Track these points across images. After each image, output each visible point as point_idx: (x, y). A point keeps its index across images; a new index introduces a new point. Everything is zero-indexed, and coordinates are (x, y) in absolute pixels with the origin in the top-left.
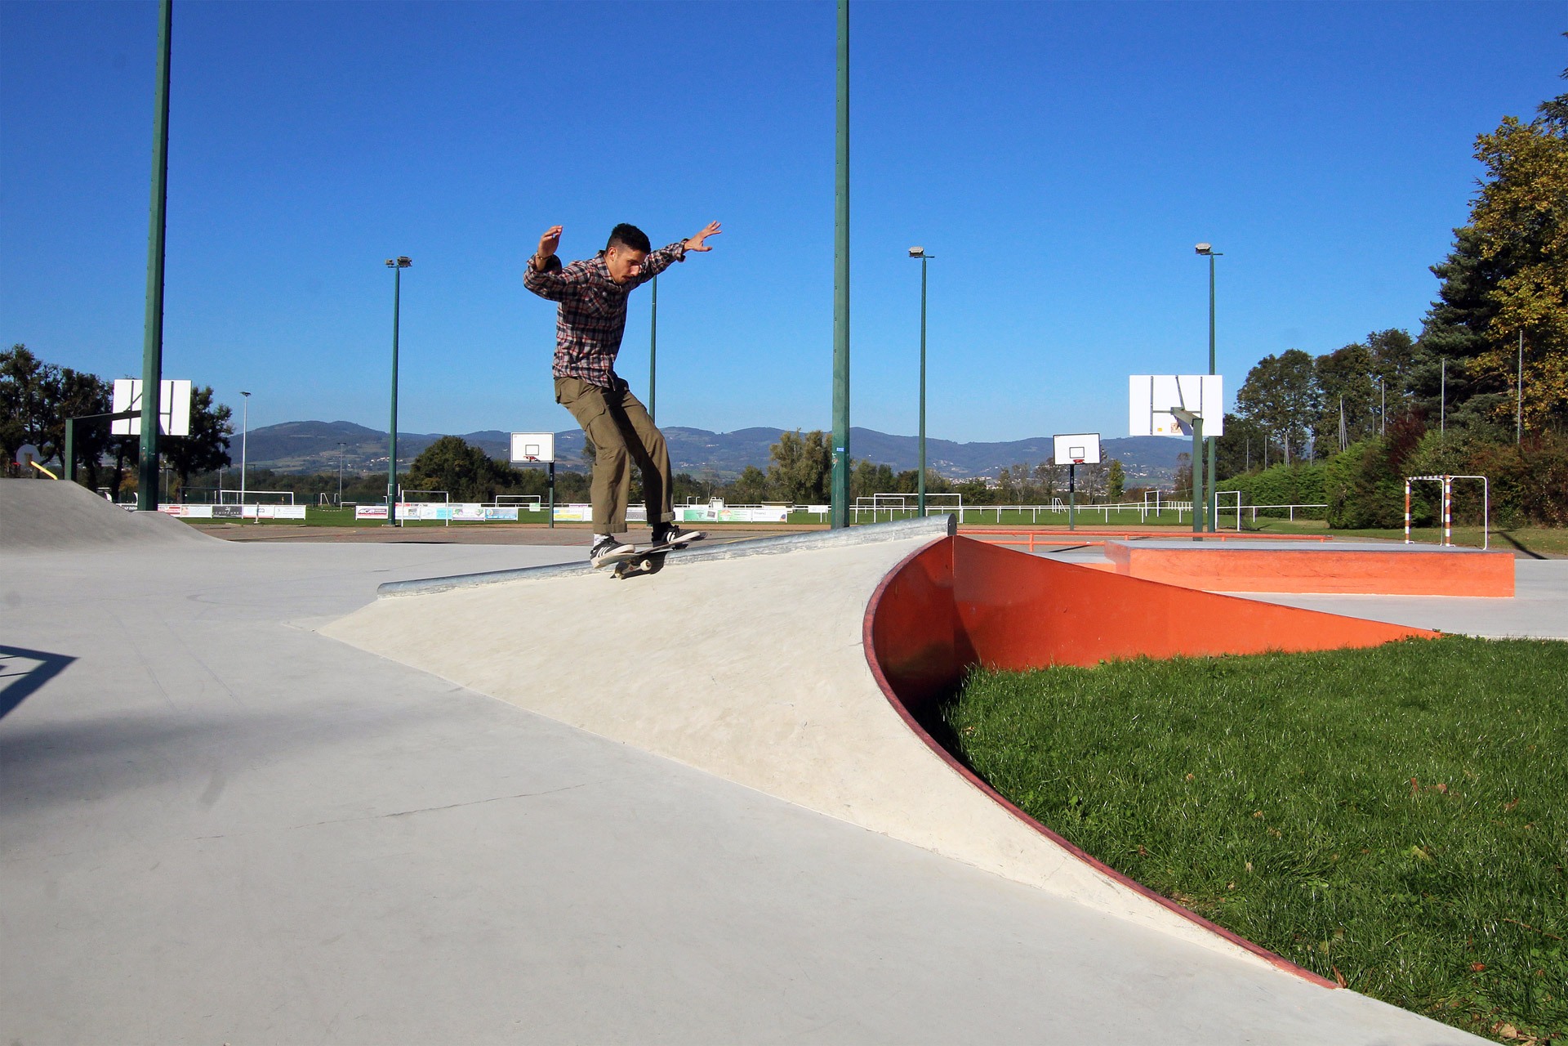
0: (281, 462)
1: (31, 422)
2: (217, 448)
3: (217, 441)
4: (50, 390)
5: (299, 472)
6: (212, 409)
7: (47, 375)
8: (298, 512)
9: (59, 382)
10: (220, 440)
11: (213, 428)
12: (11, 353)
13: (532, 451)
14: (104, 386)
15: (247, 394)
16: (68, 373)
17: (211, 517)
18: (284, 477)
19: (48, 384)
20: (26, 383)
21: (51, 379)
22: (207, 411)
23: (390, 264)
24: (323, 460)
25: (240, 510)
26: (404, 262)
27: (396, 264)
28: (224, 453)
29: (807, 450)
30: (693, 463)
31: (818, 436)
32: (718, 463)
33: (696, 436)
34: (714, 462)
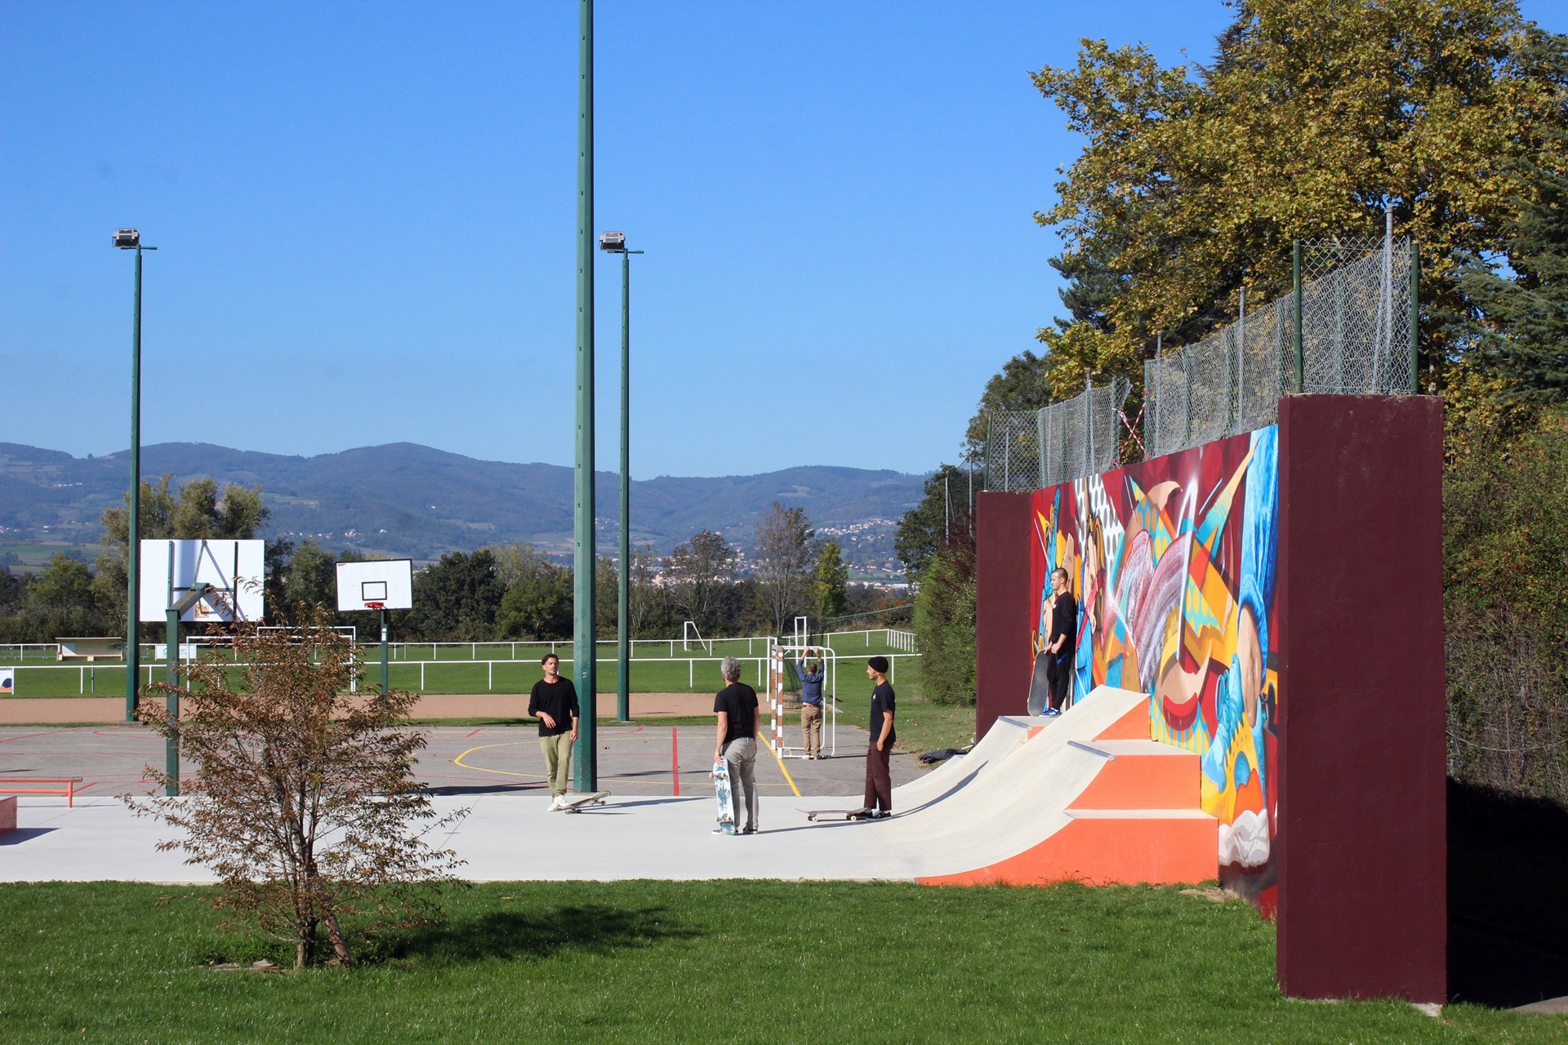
29: (182, 522)
30: (18, 525)
31: (206, 491)
32: (79, 526)
33: (28, 463)
34: (70, 523)
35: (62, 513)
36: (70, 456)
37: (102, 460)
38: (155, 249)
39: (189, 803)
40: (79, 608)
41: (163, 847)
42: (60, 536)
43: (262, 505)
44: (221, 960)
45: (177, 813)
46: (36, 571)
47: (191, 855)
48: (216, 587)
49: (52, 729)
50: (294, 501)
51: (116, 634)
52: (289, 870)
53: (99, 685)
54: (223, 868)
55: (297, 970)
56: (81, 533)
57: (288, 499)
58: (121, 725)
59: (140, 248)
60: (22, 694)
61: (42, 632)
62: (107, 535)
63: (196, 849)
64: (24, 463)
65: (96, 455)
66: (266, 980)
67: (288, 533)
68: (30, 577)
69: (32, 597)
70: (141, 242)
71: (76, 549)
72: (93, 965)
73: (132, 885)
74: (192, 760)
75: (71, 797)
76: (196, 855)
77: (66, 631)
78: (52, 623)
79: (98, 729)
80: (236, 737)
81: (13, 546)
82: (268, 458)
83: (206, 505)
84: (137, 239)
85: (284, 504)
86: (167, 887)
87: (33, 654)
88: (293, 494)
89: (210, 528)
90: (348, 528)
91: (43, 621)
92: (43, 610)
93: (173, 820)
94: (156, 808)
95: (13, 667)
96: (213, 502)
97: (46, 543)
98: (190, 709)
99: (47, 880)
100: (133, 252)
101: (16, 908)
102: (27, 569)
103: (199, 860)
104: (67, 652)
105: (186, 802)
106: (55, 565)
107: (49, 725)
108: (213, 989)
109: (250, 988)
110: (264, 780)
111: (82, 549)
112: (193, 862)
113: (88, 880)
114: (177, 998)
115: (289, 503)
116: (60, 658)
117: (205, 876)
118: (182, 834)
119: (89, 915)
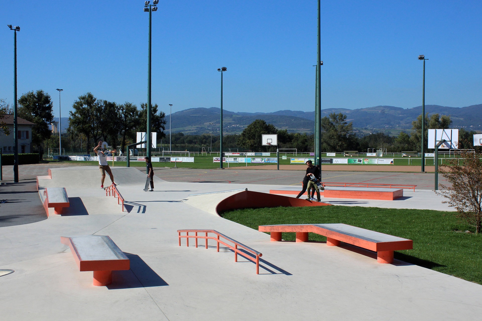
0: (186, 128)
1: (93, 123)
2: (160, 130)
3: (160, 127)
4: (99, 109)
5: (195, 133)
6: (158, 114)
7: (98, 104)
8: (191, 160)
9: (102, 106)
10: (161, 127)
11: (158, 122)
12: (86, 96)
13: (269, 141)
14: (118, 106)
15: (171, 105)
16: (105, 102)
17: (159, 161)
18: (188, 136)
19: (99, 107)
20: (91, 107)
21: (99, 106)
22: (155, 114)
23: (219, 70)
24: (206, 127)
25: (169, 159)
26: (224, 69)
27: (221, 70)
28: (163, 132)
29: (431, 124)
30: (391, 125)
31: (437, 116)
32: (405, 125)
33: (393, 110)
34: (403, 124)
35: (401, 122)
36: (403, 109)
37: (410, 109)
38: (428, 59)
39: (450, 192)
40: (406, 144)
41: (443, 203)
42: (401, 128)
43: (451, 120)
44: (457, 230)
45: (447, 195)
46: (395, 135)
47: (450, 205)
48: (447, 140)
49: (404, 173)
50: (457, 118)
51: (415, 150)
52: (474, 210)
53: (413, 163)
54: (458, 208)
55: (476, 233)
56: (405, 127)
57: (455, 118)
58: (420, 172)
59: (425, 59)
60: (395, 164)
61: (398, 150)
62: (413, 127)
63: (451, 203)
64: (392, 110)
65: (409, 108)
66: (469, 235)
67: (456, 126)
68: (394, 138)
69: (396, 142)
70: (425, 58)
71: (404, 130)
72: (427, 229)
73: (433, 211)
74: (451, 182)
75: (414, 189)
76: (451, 205)
77: (403, 150)
78: (400, 148)
79: (415, 173)
80: (461, 177)
81: (390, 130)
82: (451, 108)
83: (437, 120)
84: (424, 57)
85: (454, 119)
86: (441, 212)
87: (397, 155)
88: (457, 117)
89: (438, 125)
90: (471, 125)
91: (398, 148)
92: (398, 145)
93: (446, 196)
94: (442, 193)
95: (393, 158)
96: (438, 119)
97: (397, 129)
98: (450, 170)
99: (413, 209)
100: (423, 61)
101: (407, 215)
102: (394, 135)
103: (452, 206)
104: (404, 155)
105: (449, 192)
106: (401, 134)
107: (403, 172)
108: (457, 237)
109: (466, 237)
110: (469, 188)
111: (406, 130)
112: (450, 206)
113: (422, 209)
114: (448, 238)
115: (456, 119)
116: (403, 156)
117: (454, 210)
118: (448, 200)
119: (424, 217)
